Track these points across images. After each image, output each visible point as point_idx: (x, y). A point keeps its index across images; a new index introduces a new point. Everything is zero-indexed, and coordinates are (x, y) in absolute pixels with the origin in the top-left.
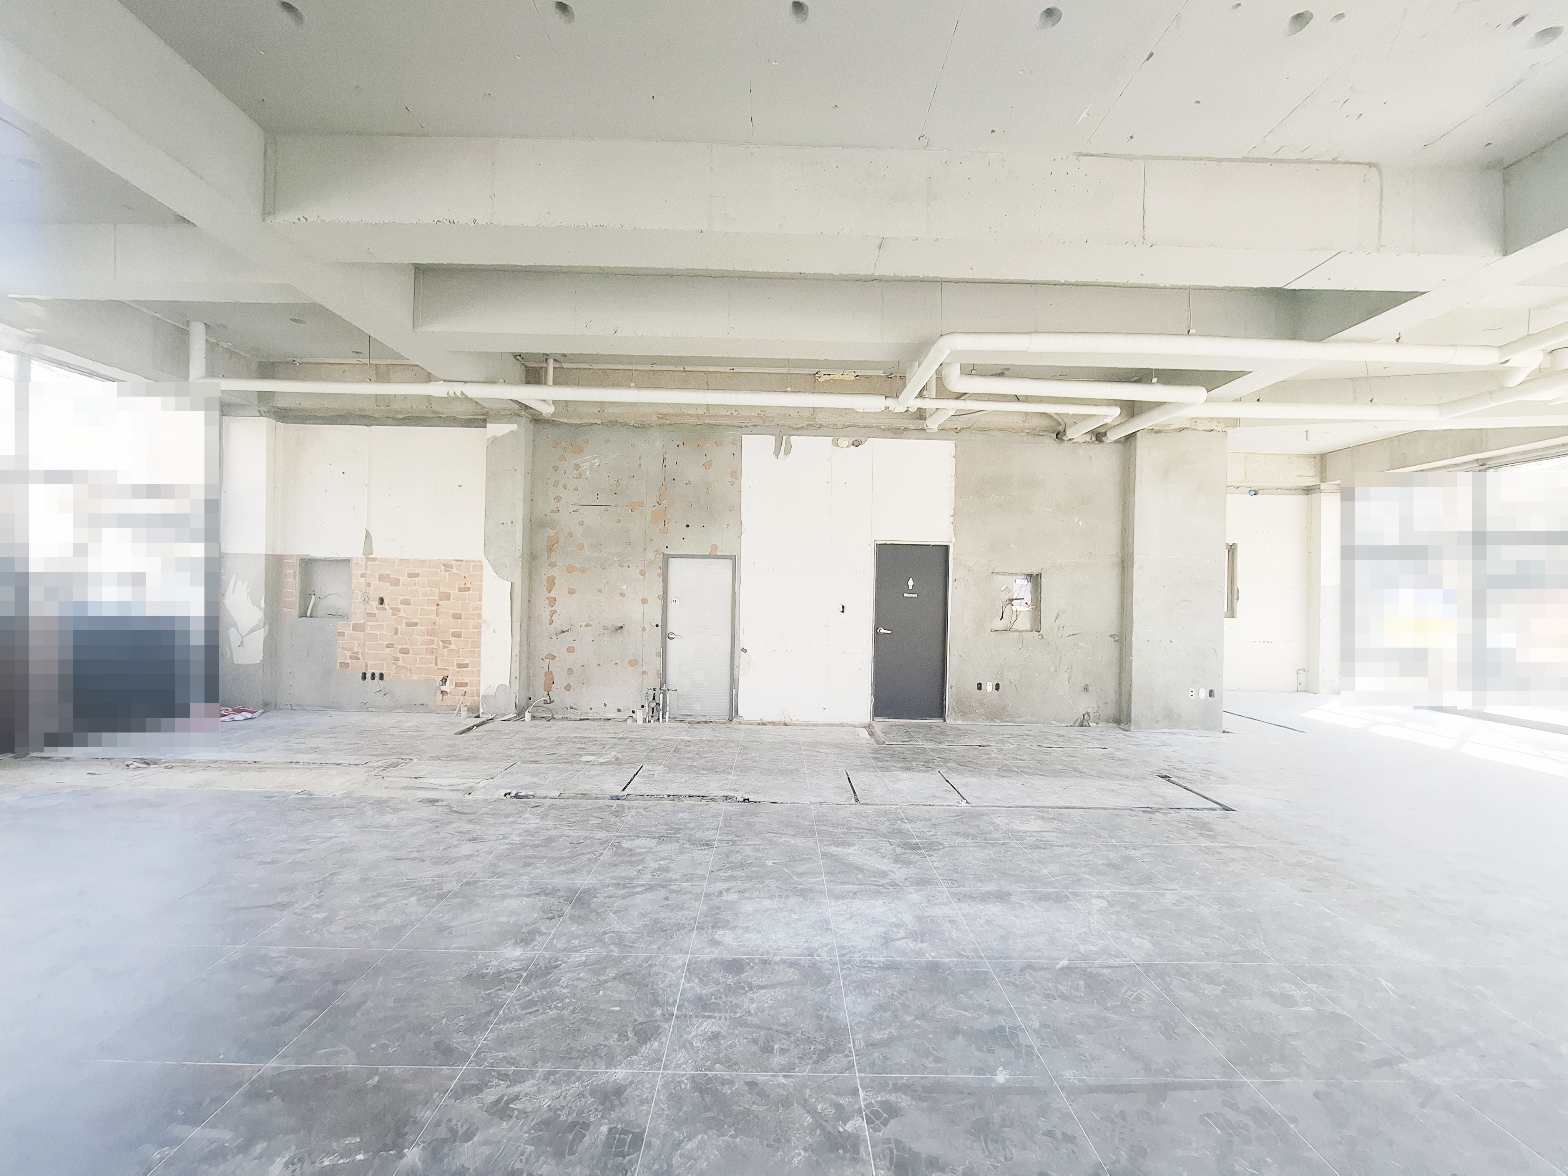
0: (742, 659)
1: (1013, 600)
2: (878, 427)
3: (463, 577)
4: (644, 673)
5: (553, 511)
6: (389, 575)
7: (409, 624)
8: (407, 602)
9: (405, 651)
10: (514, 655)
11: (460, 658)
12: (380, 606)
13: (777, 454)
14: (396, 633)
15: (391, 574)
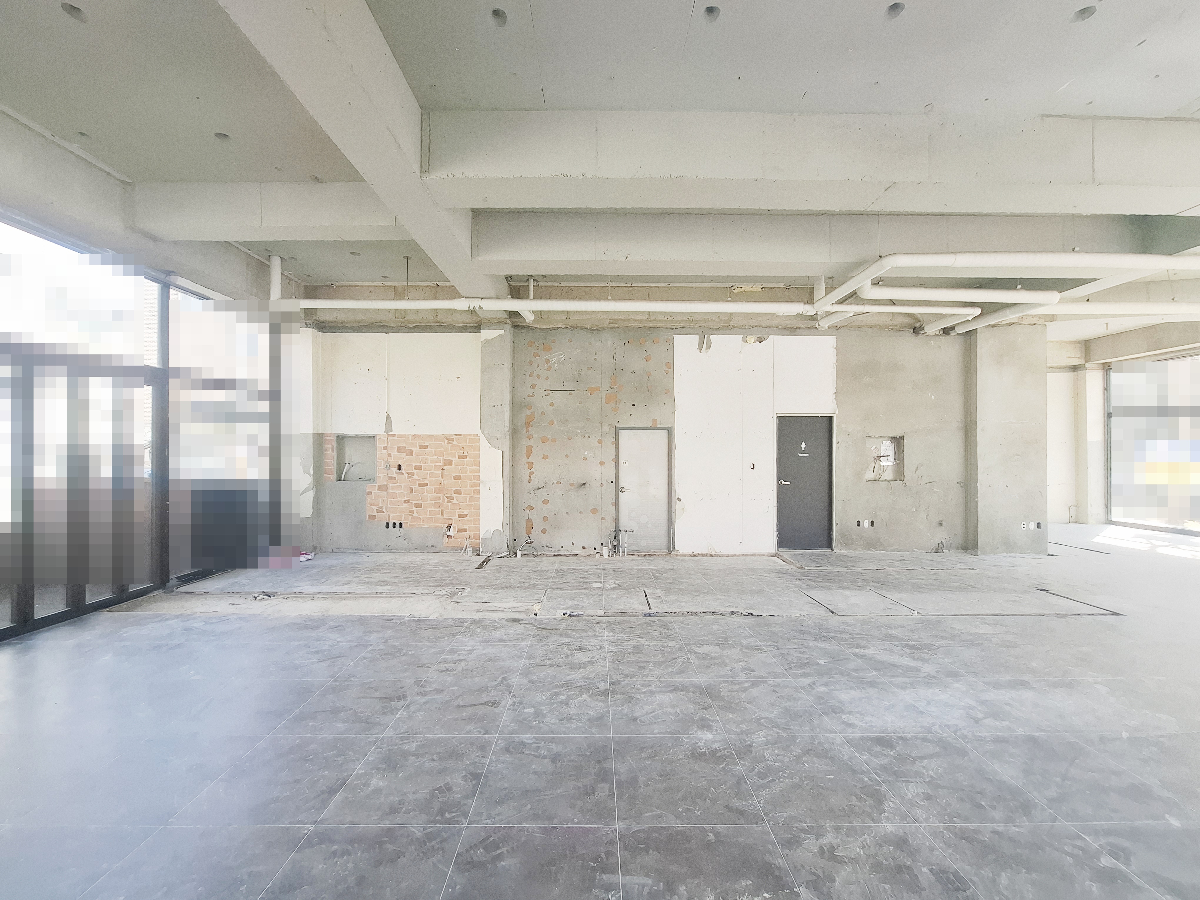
0: (678, 507)
1: (881, 457)
2: (777, 327)
3: (461, 448)
4: (603, 518)
5: (529, 396)
6: (405, 447)
7: (420, 485)
8: (419, 468)
9: (418, 506)
10: (505, 507)
11: (461, 510)
12: (398, 471)
13: (700, 349)
14: (411, 492)
15: (406, 447)
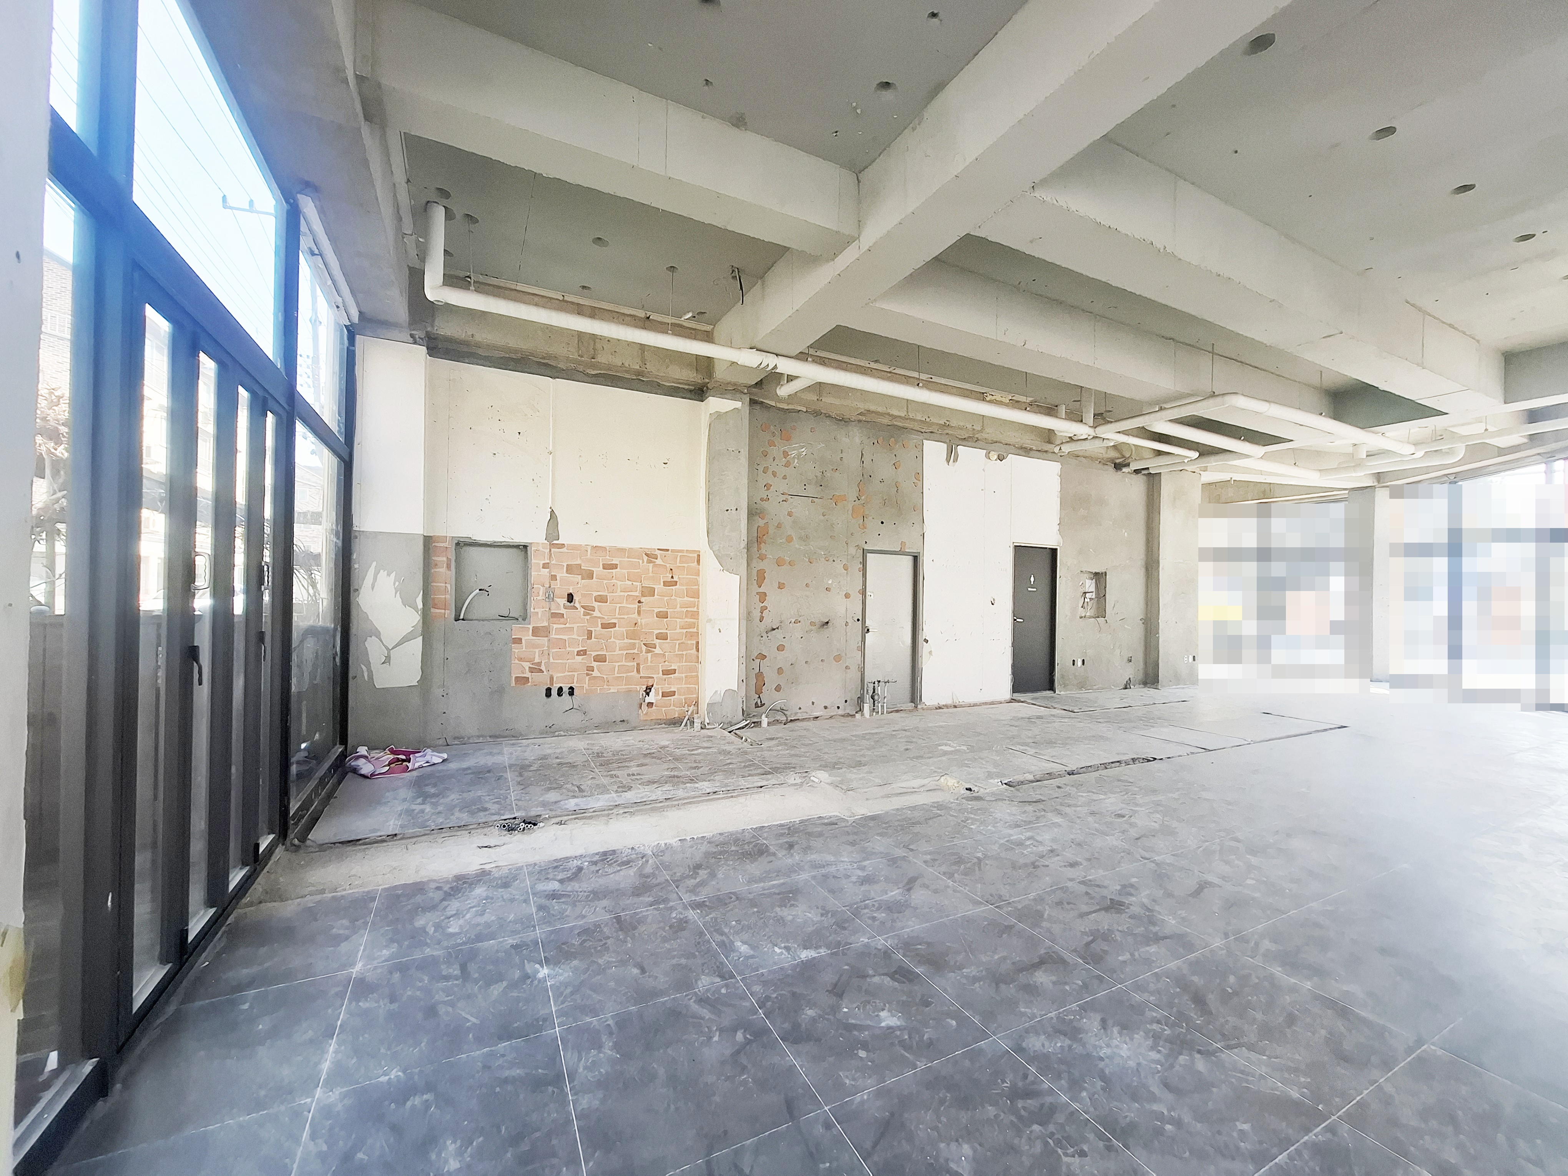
0: (923, 649)
1: (1086, 593)
2: (1014, 445)
3: (669, 569)
4: (847, 668)
5: (762, 500)
6: (580, 565)
7: (605, 626)
8: (602, 599)
9: (600, 659)
10: (741, 656)
11: (666, 663)
12: (569, 604)
13: (948, 460)
14: (590, 637)
15: (583, 565)
